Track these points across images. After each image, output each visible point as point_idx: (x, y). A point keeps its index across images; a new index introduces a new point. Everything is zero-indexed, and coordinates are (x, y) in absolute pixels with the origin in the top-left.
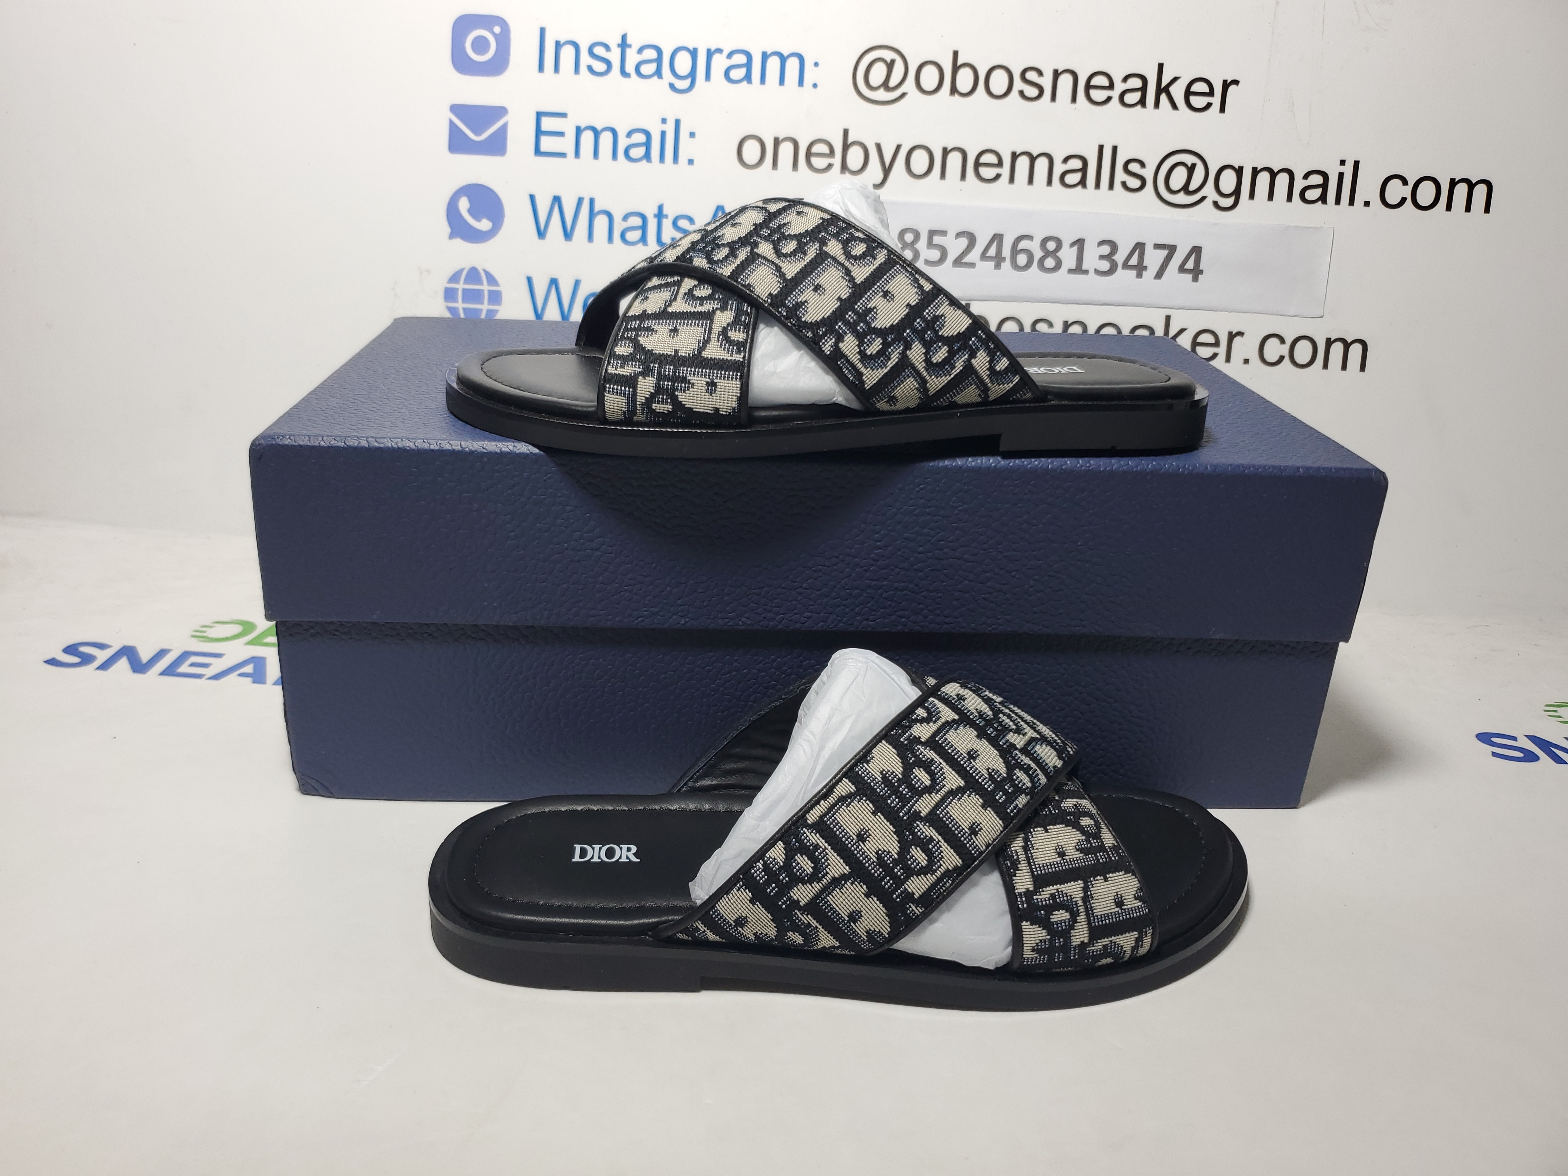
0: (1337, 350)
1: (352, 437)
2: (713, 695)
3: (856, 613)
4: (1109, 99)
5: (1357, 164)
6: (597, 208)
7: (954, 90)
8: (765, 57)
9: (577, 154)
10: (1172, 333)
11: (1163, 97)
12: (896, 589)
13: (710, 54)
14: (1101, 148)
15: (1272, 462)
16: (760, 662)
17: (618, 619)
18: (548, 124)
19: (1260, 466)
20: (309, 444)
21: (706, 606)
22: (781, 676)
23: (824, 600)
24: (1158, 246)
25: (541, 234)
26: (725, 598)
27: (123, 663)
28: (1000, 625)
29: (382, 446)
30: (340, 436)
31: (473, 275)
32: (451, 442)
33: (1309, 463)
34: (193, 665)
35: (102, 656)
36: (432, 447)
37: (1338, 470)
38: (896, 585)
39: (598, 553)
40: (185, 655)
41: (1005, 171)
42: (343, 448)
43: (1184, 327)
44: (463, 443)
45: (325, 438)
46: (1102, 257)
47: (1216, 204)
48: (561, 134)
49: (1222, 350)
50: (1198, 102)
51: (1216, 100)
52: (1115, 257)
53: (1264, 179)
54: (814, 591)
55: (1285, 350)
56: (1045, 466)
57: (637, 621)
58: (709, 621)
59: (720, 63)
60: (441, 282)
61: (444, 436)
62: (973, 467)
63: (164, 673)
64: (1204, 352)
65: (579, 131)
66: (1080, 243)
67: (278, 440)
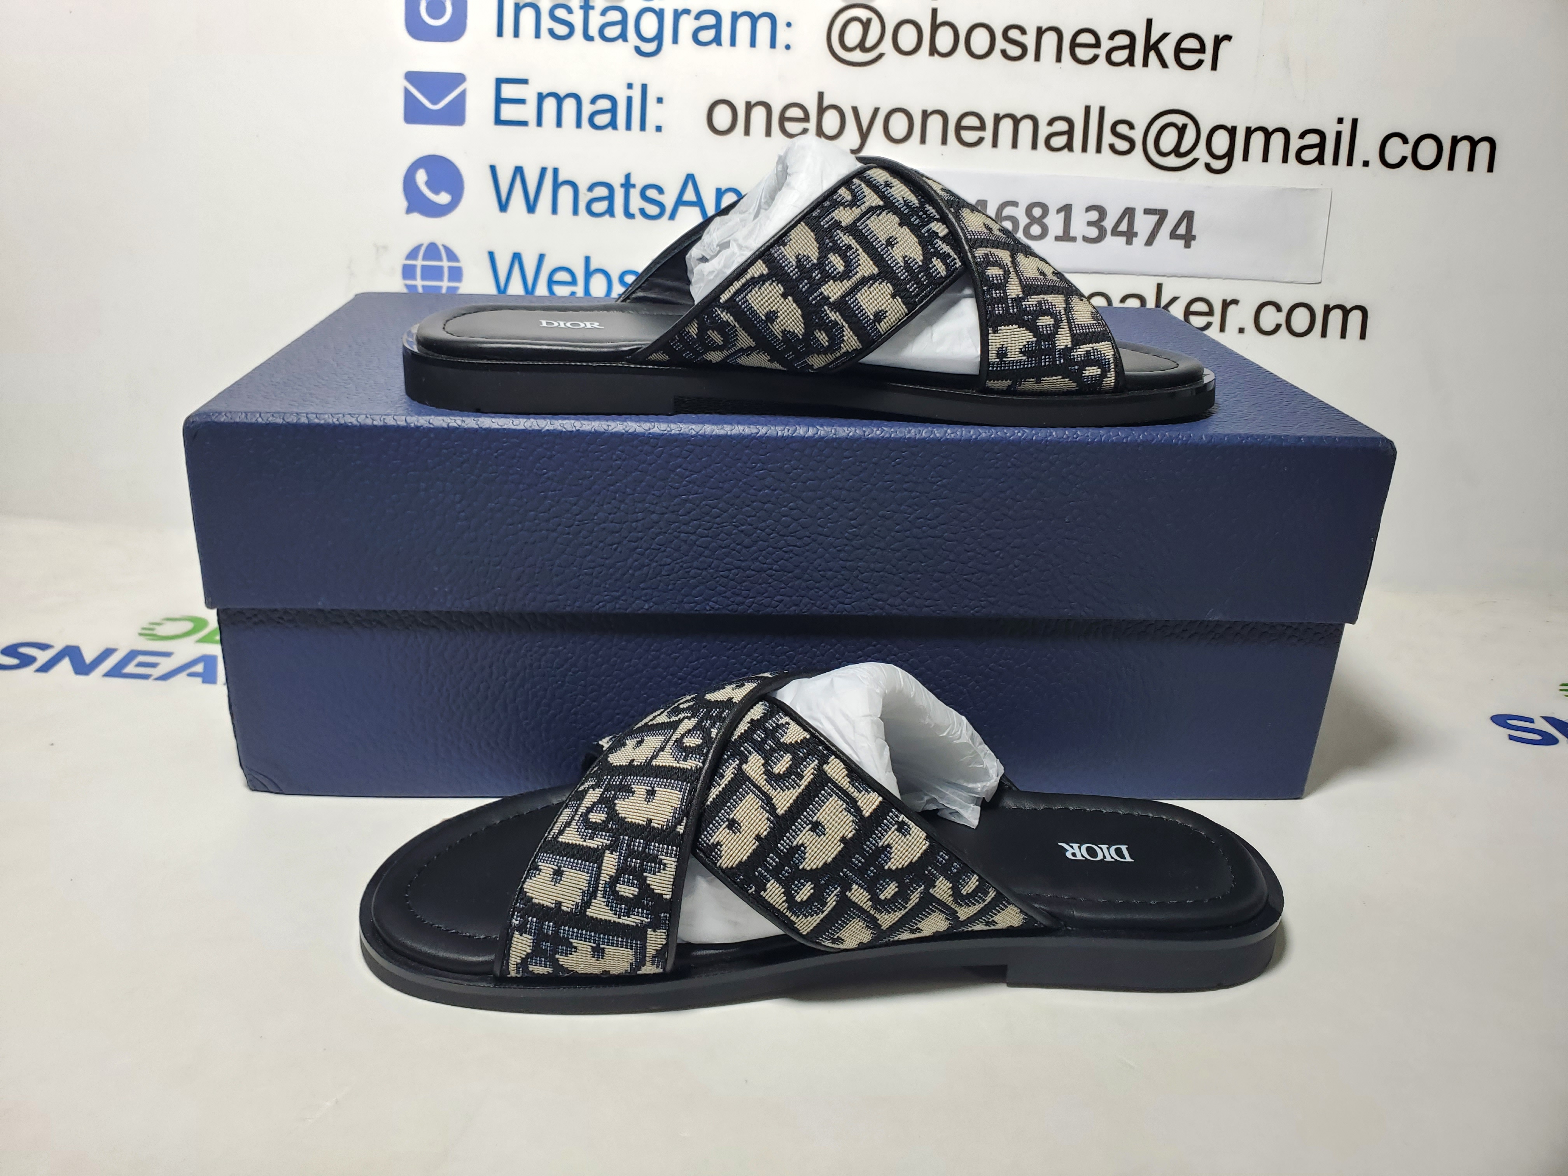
0: (1336, 317)
1: (292, 414)
2: (680, 684)
3: (831, 597)
4: (1096, 57)
5: (1355, 122)
6: (561, 178)
7: (933, 51)
8: (735, 17)
9: (539, 123)
10: (1164, 302)
11: (1152, 55)
12: (873, 570)
13: (677, 15)
14: (1088, 109)
15: (1271, 432)
16: (730, 649)
17: (577, 604)
18: (508, 91)
19: (1258, 436)
20: (245, 421)
21: (671, 590)
22: (752, 662)
23: (796, 583)
24: (1147, 212)
25: (503, 207)
26: (691, 582)
27: (66, 664)
28: (984, 608)
29: (322, 422)
30: (279, 413)
31: (432, 250)
32: (395, 417)
33: (1311, 432)
34: (140, 665)
35: (43, 657)
36: (375, 423)
37: (1342, 439)
38: (872, 566)
39: (555, 534)
40: (132, 655)
41: (988, 134)
42: (282, 425)
43: (1177, 295)
44: (408, 418)
45: (262, 415)
46: (1090, 224)
47: (1208, 166)
48: (522, 101)
49: (1216, 319)
50: (1188, 59)
51: (1208, 57)
52: (1104, 223)
53: (1258, 139)
54: (785, 573)
55: (1281, 318)
56: (1030, 437)
57: (597, 607)
58: (675, 606)
59: (687, 25)
60: (398, 260)
61: (388, 411)
62: (952, 440)
63: (108, 674)
64: (1198, 321)
65: (541, 98)
66: (1066, 210)
67: (213, 418)
